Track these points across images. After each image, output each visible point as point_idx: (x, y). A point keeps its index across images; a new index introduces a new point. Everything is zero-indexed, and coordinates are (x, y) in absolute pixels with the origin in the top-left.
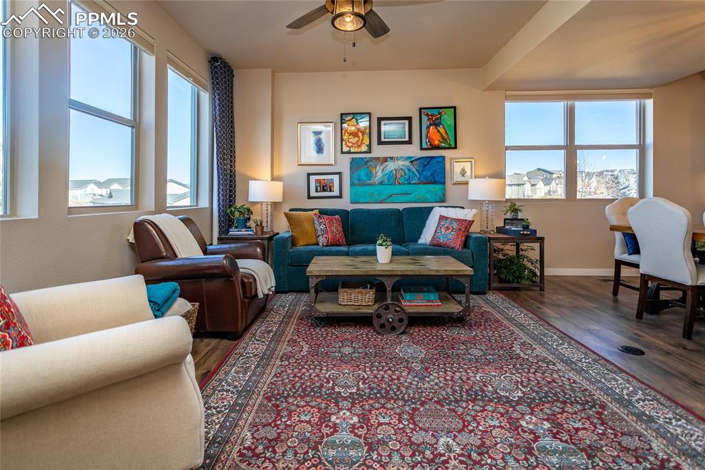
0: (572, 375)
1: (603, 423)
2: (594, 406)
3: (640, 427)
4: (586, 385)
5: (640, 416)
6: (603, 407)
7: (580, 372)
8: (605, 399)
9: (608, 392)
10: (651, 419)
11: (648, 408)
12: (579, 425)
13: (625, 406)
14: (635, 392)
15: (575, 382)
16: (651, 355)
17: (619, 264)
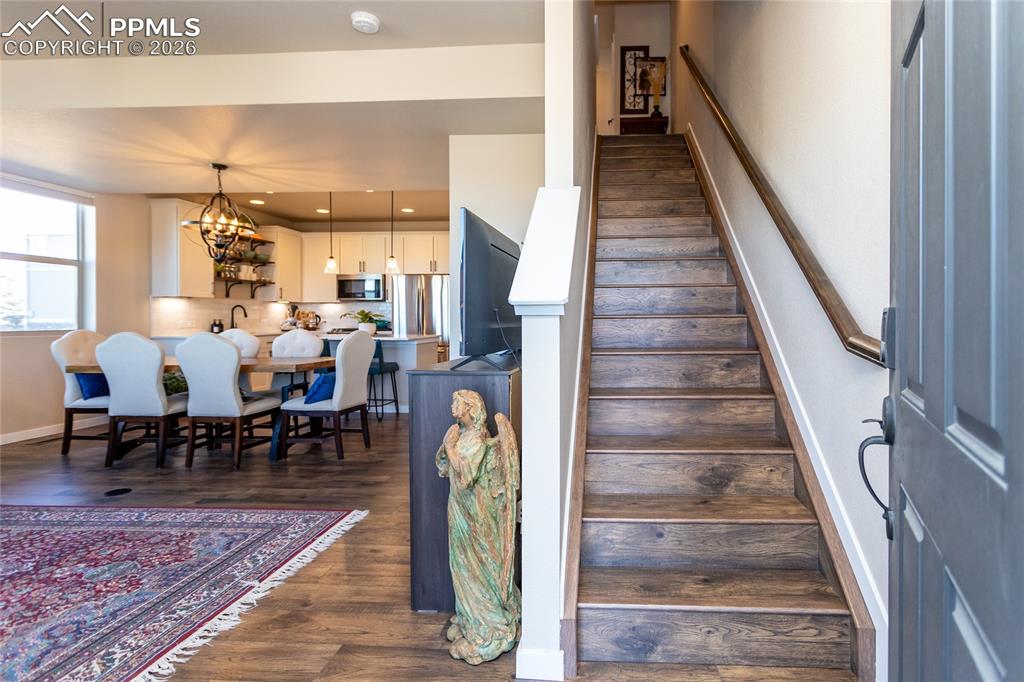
0: (74, 529)
1: (129, 541)
2: (114, 536)
3: (156, 530)
4: (95, 529)
5: (154, 525)
6: (122, 533)
7: (81, 524)
8: (120, 529)
9: (118, 524)
10: (162, 523)
11: (157, 518)
12: (111, 551)
13: (139, 525)
14: (140, 515)
15: (82, 532)
16: (136, 489)
17: (70, 413)
